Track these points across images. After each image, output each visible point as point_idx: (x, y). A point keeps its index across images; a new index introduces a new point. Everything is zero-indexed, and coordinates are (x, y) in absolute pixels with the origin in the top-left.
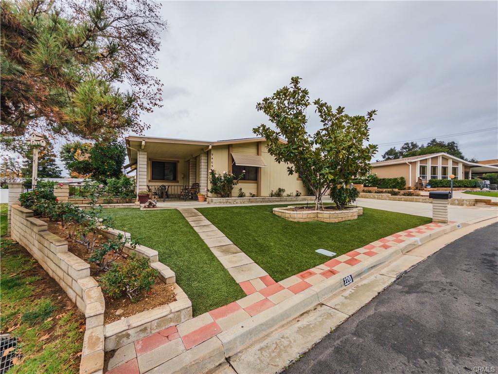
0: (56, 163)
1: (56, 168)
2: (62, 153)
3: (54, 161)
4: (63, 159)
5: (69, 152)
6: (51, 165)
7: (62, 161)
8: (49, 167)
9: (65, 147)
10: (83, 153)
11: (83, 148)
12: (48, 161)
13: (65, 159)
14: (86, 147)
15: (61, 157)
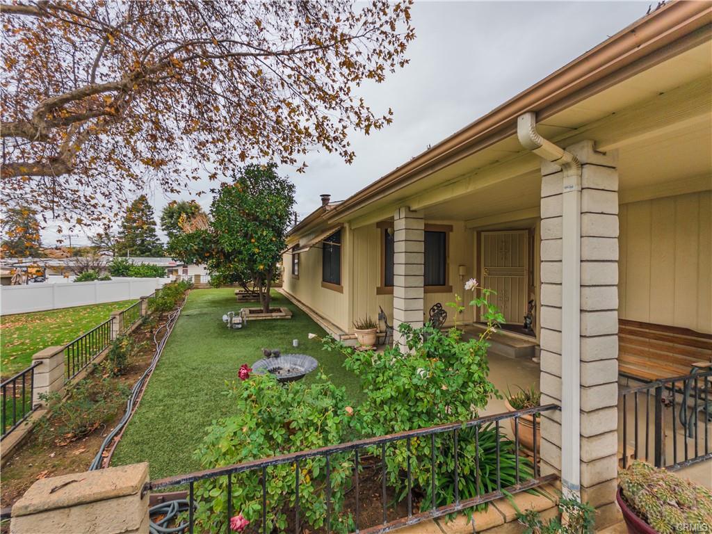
0: (156, 233)
1: (157, 240)
2: (163, 219)
3: (154, 230)
4: (164, 227)
5: (171, 217)
6: (151, 236)
7: (163, 230)
8: (148, 239)
9: (167, 210)
10: (189, 217)
11: (189, 210)
12: (148, 232)
13: (167, 228)
14: (193, 208)
15: (162, 226)
